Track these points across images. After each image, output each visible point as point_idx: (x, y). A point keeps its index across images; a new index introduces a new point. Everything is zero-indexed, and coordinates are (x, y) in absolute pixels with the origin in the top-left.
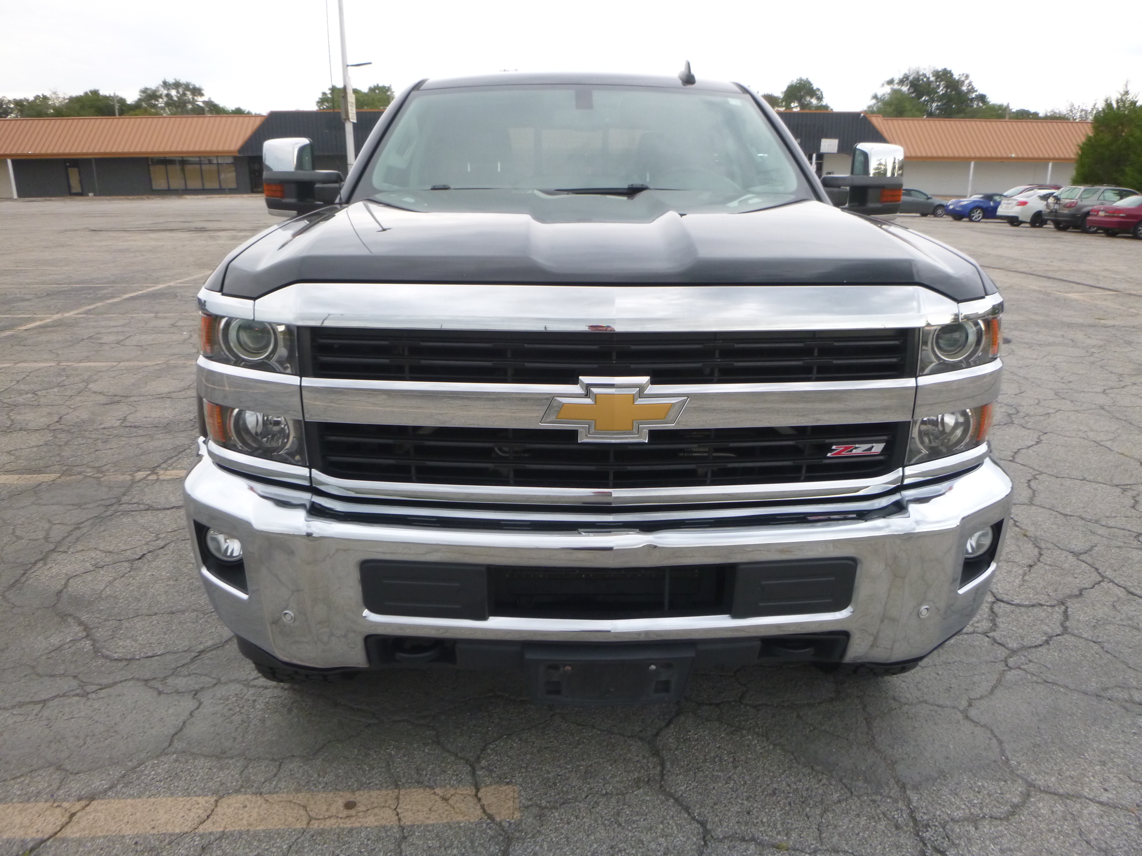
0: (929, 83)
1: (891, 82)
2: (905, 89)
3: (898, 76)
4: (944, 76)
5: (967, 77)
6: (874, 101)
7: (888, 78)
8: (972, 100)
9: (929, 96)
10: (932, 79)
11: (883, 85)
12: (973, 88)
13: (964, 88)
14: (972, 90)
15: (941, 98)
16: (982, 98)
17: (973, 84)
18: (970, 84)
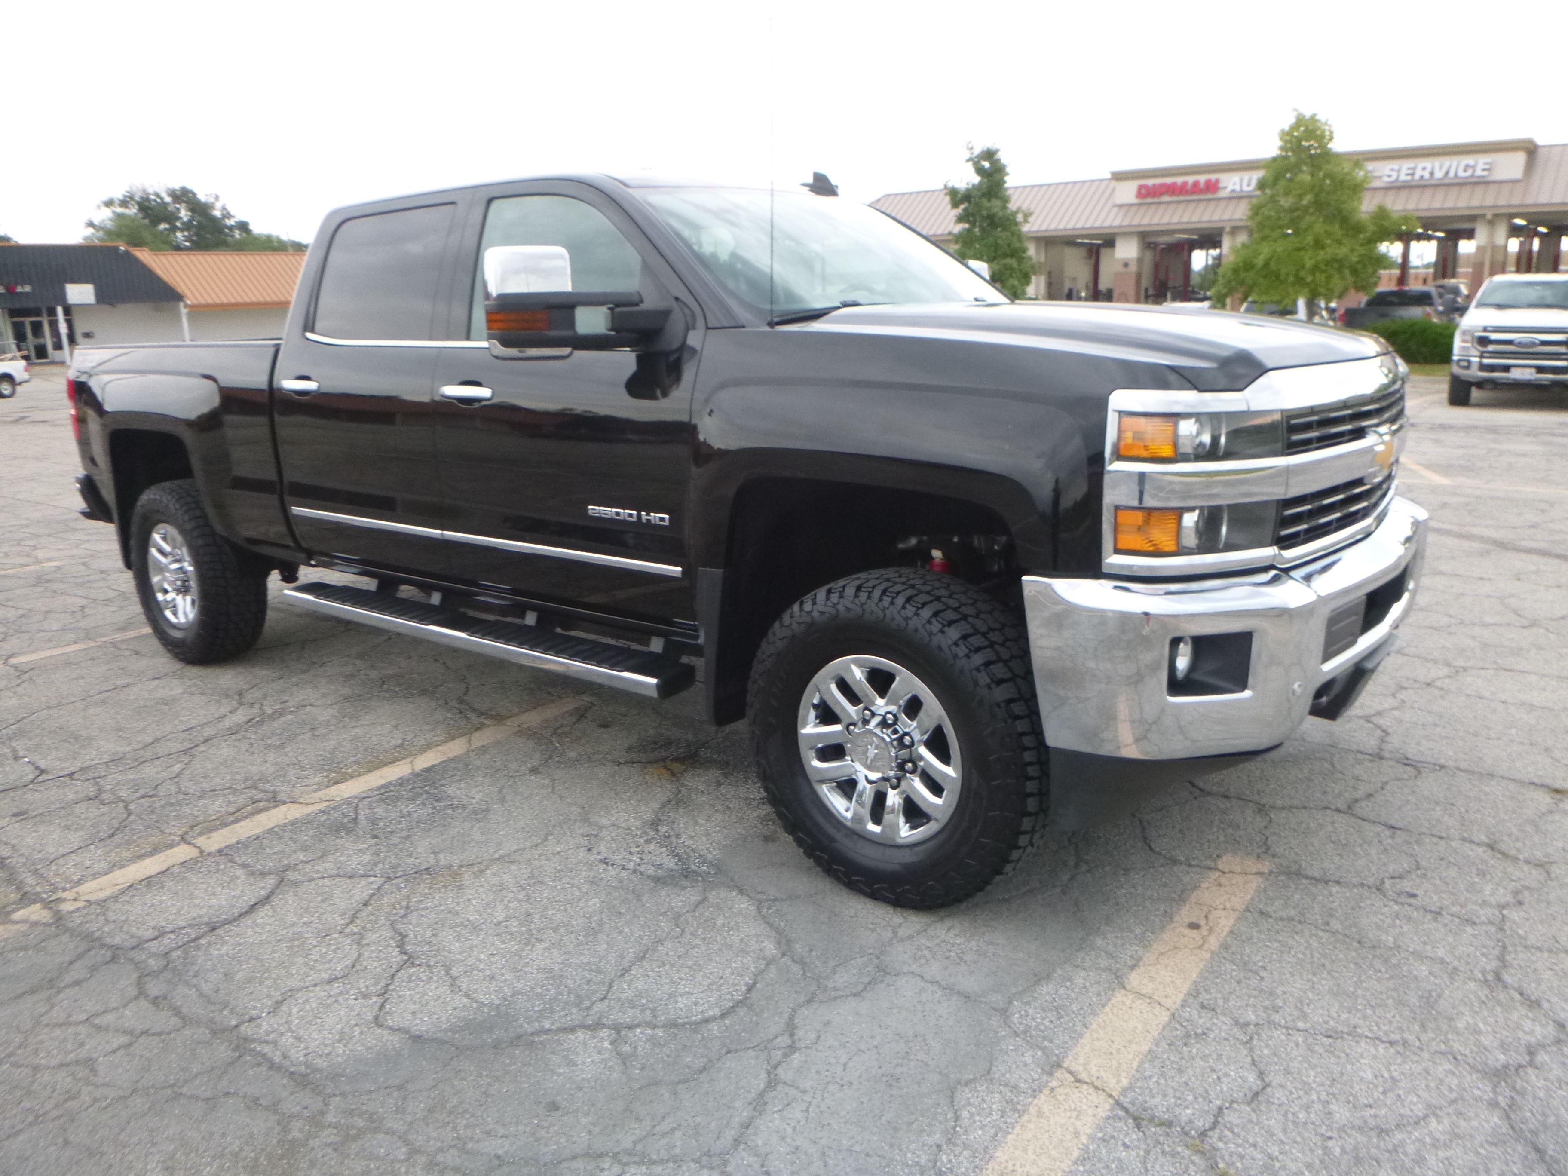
0: (165, 205)
1: (109, 203)
2: (133, 211)
3: (118, 194)
4: (183, 196)
5: (217, 198)
6: (90, 231)
7: (105, 198)
8: (231, 228)
9: (169, 223)
10: (168, 199)
11: (99, 207)
12: (228, 213)
13: (217, 213)
14: (228, 215)
15: (187, 226)
16: (243, 226)
17: (227, 207)
18: (224, 208)
